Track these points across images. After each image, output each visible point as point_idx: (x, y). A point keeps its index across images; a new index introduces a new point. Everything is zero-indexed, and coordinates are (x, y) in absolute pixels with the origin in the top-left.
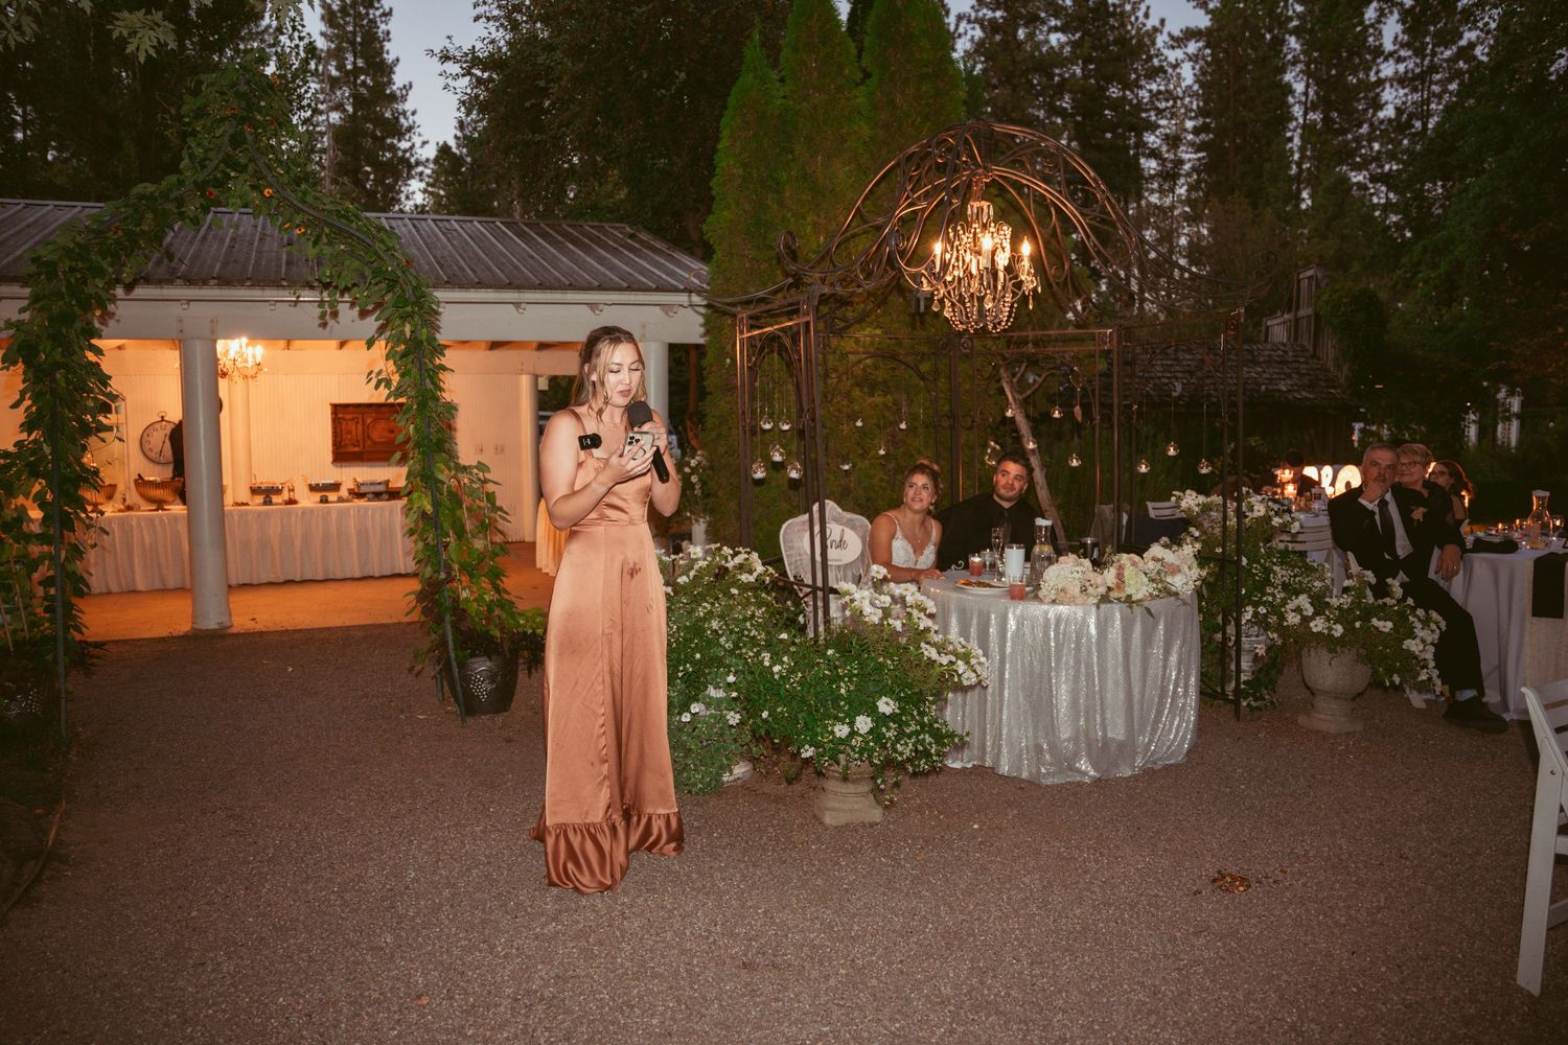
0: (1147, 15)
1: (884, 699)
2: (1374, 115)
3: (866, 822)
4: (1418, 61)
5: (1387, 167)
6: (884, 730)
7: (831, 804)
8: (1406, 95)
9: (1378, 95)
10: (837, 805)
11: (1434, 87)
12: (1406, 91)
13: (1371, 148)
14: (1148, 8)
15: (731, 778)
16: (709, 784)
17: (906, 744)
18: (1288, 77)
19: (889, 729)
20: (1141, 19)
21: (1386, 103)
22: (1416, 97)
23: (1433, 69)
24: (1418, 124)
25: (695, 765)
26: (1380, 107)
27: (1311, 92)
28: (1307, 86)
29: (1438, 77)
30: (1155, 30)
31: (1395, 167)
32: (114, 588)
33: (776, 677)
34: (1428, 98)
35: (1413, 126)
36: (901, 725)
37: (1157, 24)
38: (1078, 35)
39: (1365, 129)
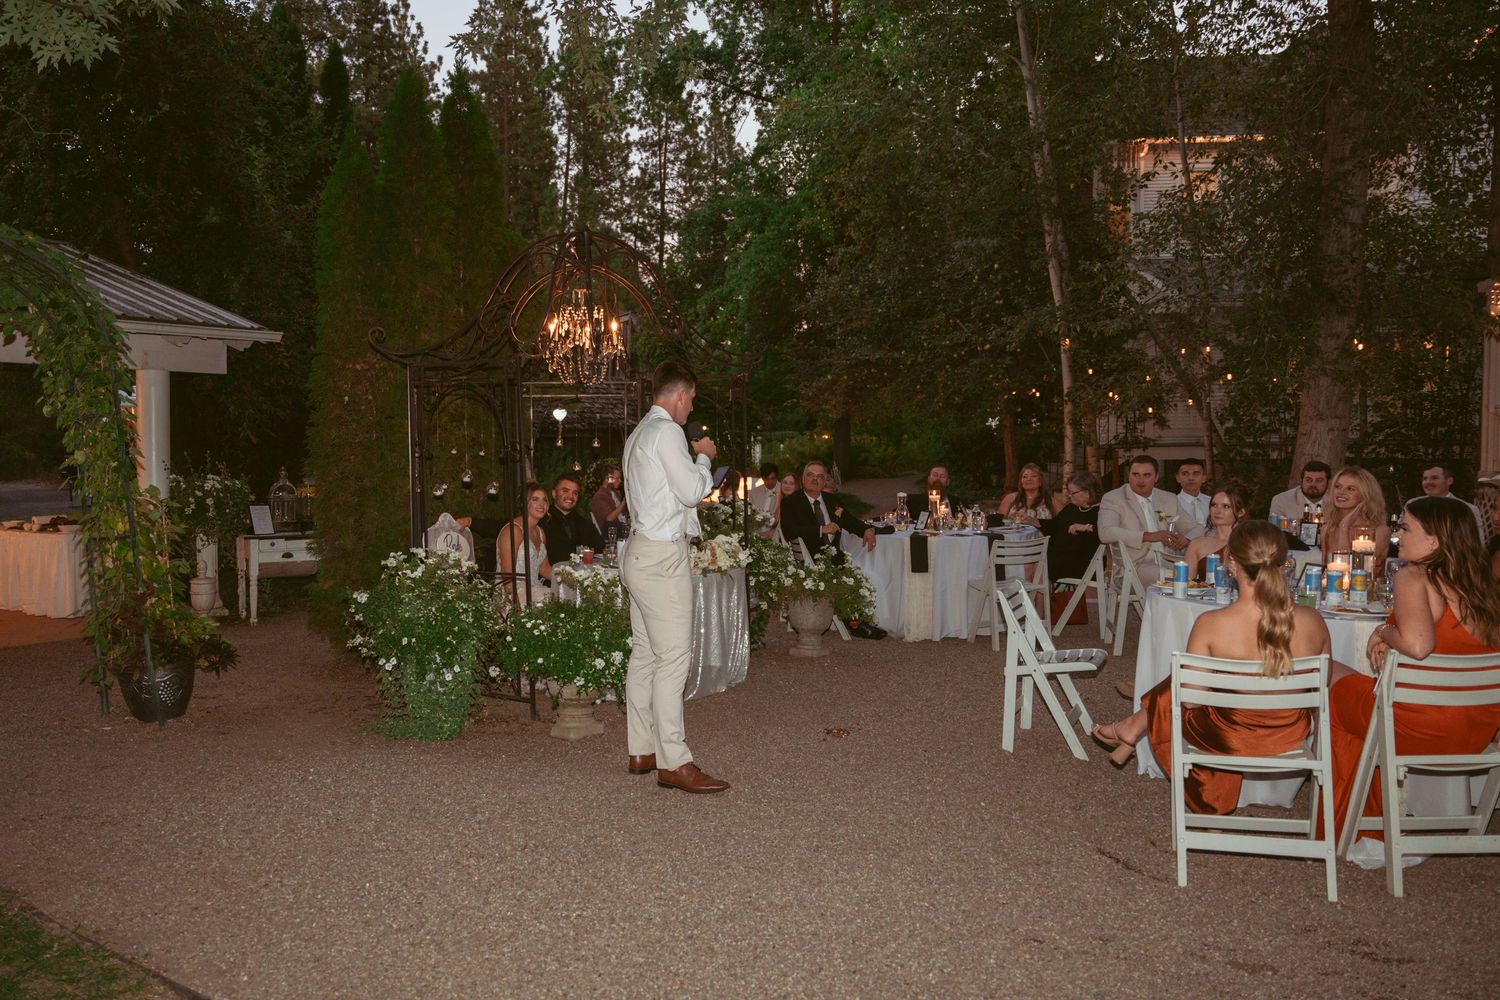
0: (425, 50)
2: (625, 173)
4: (656, 130)
5: (635, 219)
8: (647, 158)
9: (627, 156)
11: (669, 155)
12: (647, 154)
13: (623, 203)
14: (426, 43)
18: (555, 129)
20: (420, 53)
21: (634, 164)
22: (655, 161)
23: (667, 139)
24: (658, 184)
26: (628, 166)
27: (573, 146)
28: (569, 140)
29: (672, 146)
30: (433, 66)
31: (641, 220)
34: (665, 163)
35: (654, 186)
37: (435, 60)
38: (361, 60)
39: (617, 184)
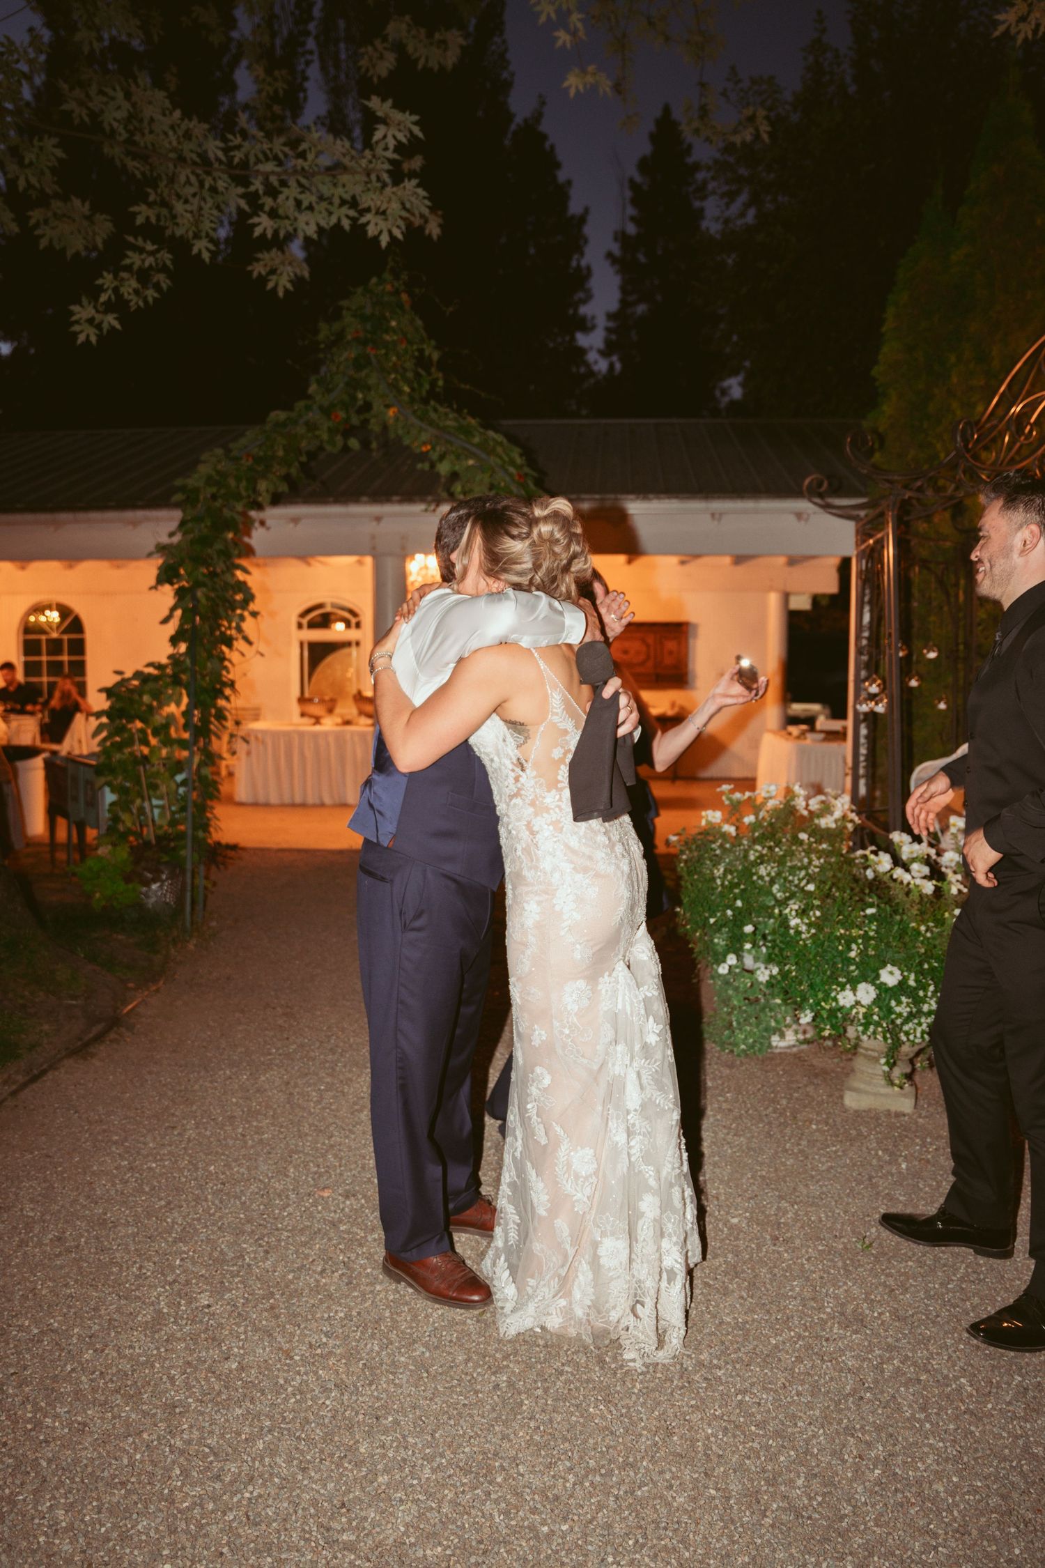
1: (889, 967)
3: (893, 1109)
6: (893, 1003)
7: (856, 1084)
10: (862, 1086)
15: (782, 1044)
16: (752, 1046)
17: (920, 1024)
19: (899, 1003)
25: (739, 1023)
32: (327, 801)
33: (792, 932)
36: (918, 1001)
